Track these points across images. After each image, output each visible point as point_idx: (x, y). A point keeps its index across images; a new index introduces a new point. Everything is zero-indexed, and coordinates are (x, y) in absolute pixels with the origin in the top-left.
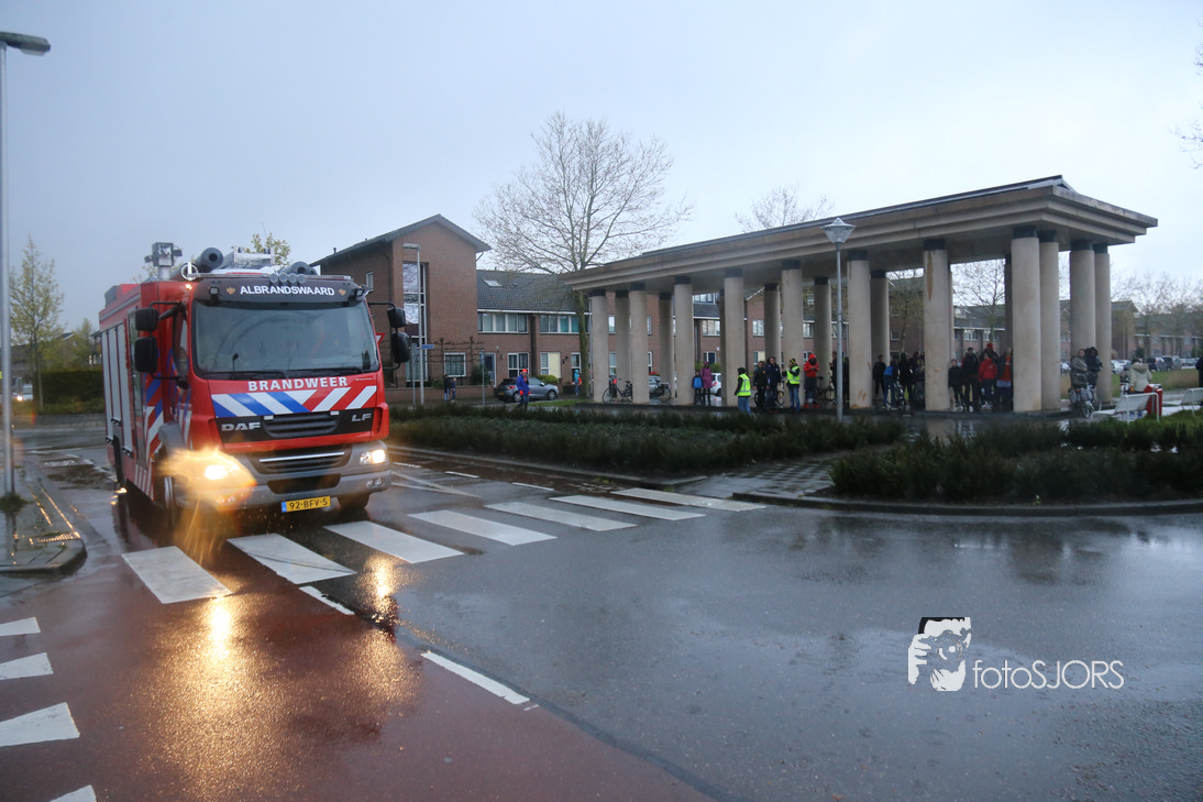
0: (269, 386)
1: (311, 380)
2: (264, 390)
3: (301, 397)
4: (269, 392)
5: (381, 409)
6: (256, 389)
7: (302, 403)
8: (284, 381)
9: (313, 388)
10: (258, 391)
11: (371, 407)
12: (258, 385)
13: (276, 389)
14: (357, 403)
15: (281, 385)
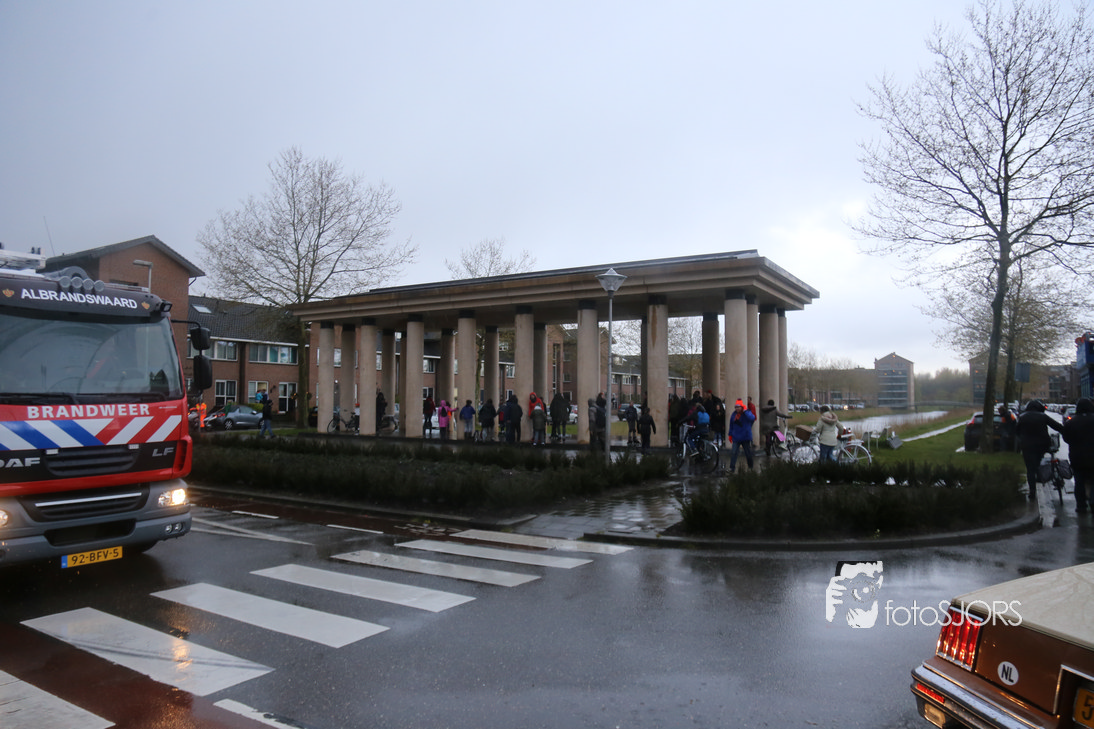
0: (55, 412)
1: (107, 406)
2: (48, 418)
3: (94, 427)
4: (54, 420)
5: (185, 442)
6: (37, 415)
7: (94, 433)
8: (74, 408)
9: (108, 417)
10: (41, 418)
11: (173, 440)
12: (40, 412)
13: (63, 416)
14: (160, 436)
15: (70, 412)
